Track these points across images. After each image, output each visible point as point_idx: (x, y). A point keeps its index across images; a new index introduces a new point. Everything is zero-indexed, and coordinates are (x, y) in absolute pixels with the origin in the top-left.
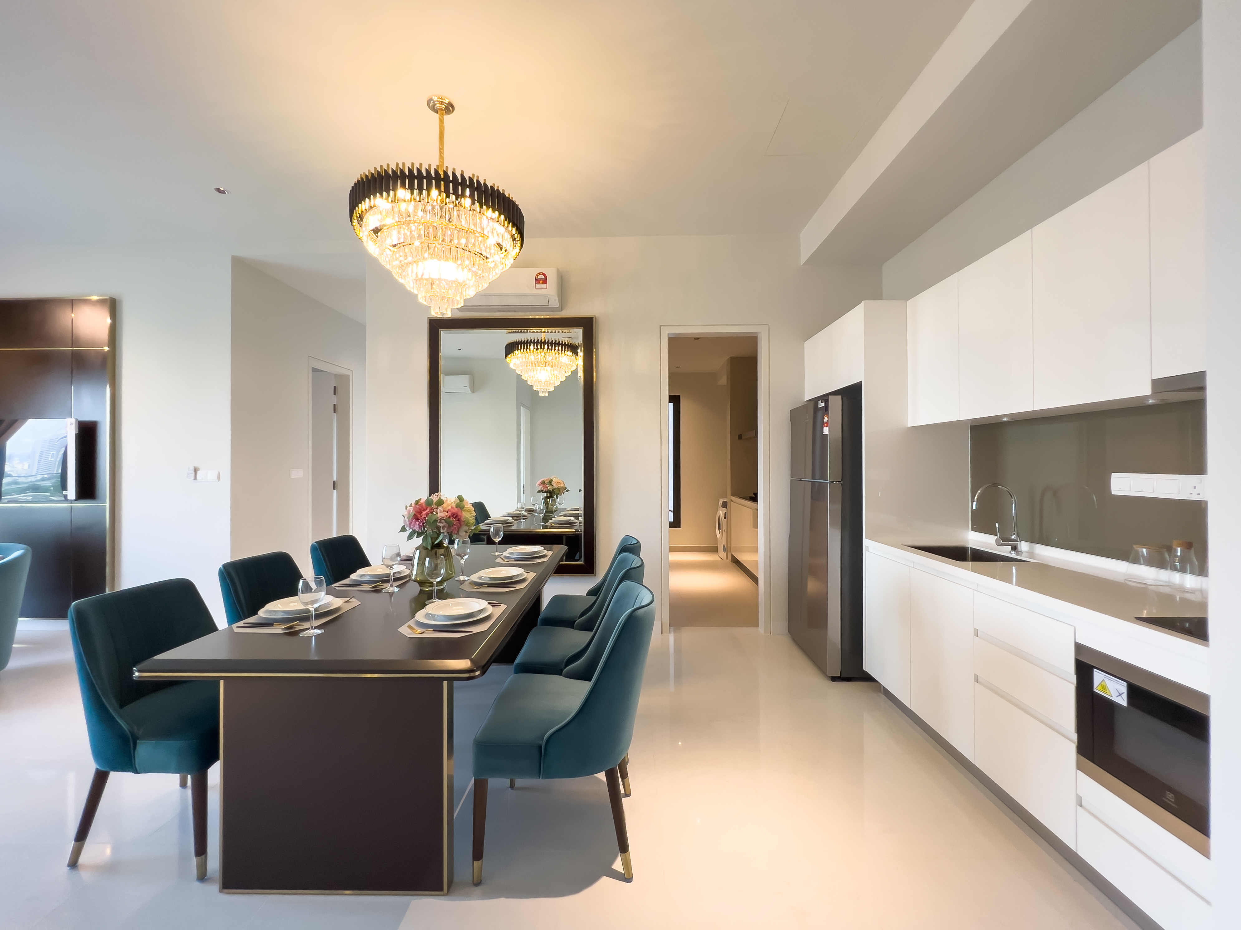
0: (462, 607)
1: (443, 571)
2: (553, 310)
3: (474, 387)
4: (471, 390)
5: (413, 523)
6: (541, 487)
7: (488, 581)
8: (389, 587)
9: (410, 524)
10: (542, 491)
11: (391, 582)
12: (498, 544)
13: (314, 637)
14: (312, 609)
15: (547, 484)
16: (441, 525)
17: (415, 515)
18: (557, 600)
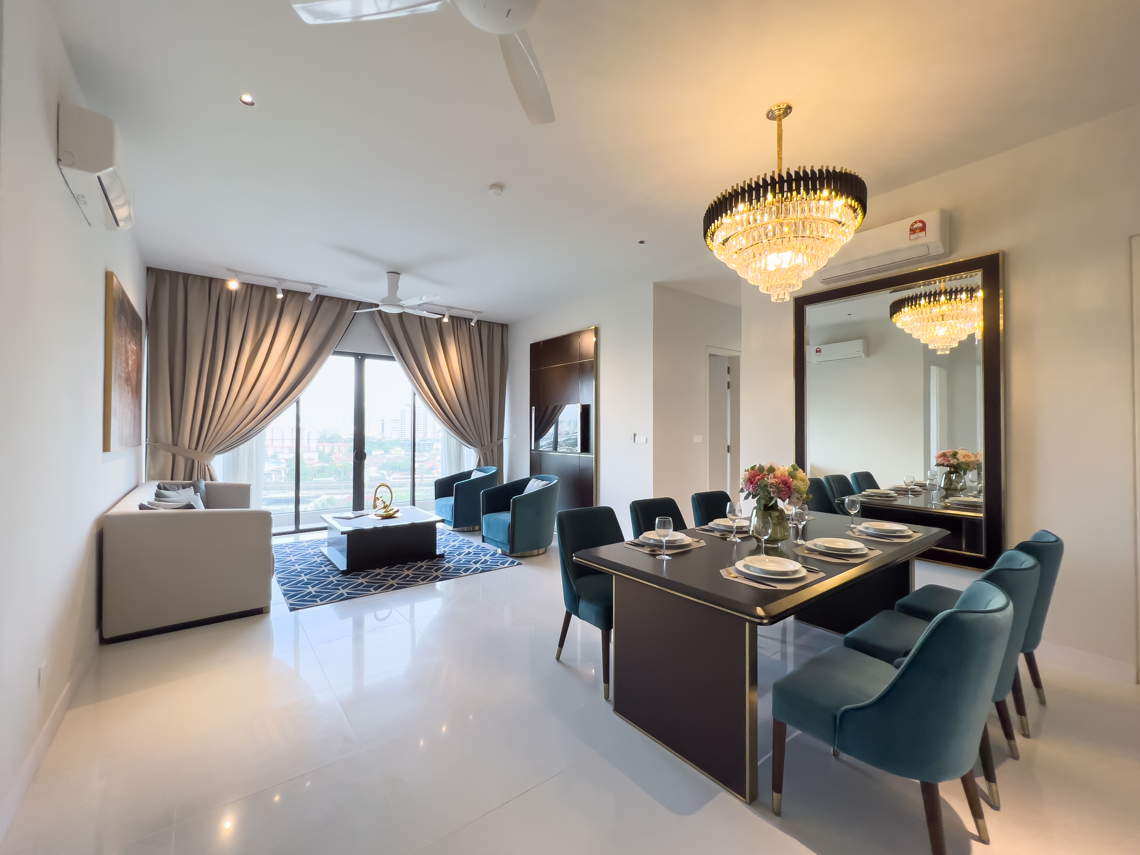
0: (775, 565)
1: (770, 531)
2: (937, 257)
3: (868, 352)
4: (865, 355)
5: (748, 486)
6: (941, 459)
7: (824, 550)
8: (732, 537)
9: (746, 486)
10: (943, 465)
11: (734, 534)
12: (854, 516)
13: (665, 561)
14: (664, 541)
15: (949, 457)
16: (771, 489)
17: (749, 478)
18: (932, 590)
